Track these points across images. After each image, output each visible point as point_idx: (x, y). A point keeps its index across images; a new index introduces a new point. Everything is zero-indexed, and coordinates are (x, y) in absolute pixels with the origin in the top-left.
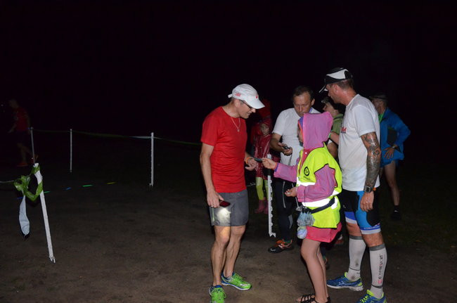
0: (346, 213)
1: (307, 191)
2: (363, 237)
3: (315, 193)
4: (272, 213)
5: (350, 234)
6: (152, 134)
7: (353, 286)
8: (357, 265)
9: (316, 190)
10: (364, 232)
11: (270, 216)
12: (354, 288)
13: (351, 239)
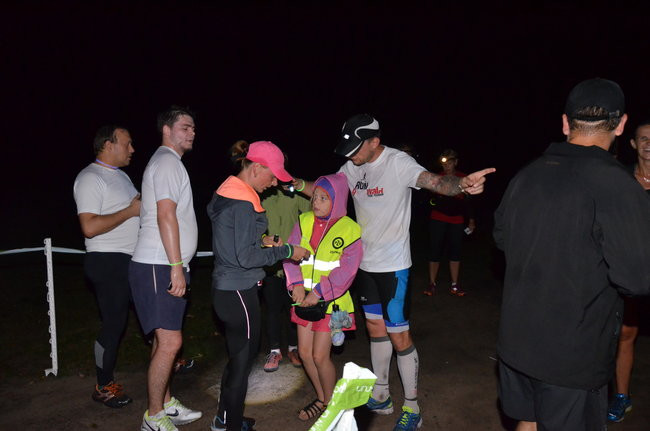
0: (364, 307)
2: (390, 337)
5: (372, 335)
7: (381, 408)
8: (385, 377)
12: (383, 411)
13: (372, 343)
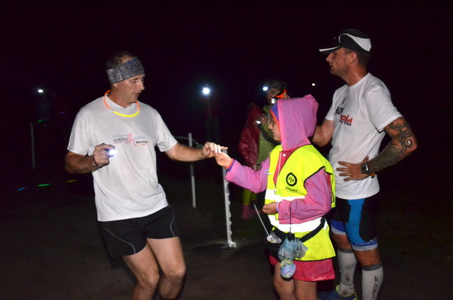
4: (231, 219)
11: (229, 223)
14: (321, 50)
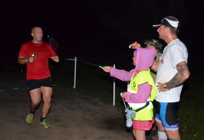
1: (131, 96)
2: (165, 131)
3: (135, 98)
6: (76, 58)
9: (136, 96)
10: (166, 129)
14: (154, 26)
